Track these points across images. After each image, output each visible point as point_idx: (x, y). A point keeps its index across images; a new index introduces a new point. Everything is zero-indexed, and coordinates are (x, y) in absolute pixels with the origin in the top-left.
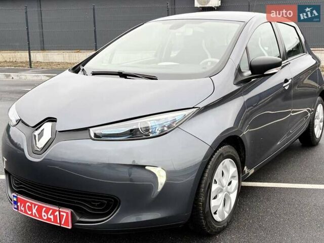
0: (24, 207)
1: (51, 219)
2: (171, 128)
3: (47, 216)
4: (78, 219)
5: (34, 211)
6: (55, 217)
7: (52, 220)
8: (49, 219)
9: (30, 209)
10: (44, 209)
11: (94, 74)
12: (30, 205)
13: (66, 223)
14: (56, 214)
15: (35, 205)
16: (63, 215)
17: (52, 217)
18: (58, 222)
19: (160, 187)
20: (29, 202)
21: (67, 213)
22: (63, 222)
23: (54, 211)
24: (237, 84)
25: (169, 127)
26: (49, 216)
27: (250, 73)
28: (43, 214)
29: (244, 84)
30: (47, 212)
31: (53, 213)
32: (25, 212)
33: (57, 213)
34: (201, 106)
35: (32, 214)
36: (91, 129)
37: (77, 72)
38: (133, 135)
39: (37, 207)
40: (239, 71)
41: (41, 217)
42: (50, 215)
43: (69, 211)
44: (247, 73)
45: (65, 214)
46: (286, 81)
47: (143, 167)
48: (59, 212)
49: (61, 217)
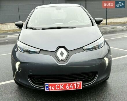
0: (54, 87)
1: (71, 88)
3: (69, 87)
5: (61, 87)
6: (74, 87)
7: (72, 88)
9: (59, 87)
10: (68, 85)
12: (58, 85)
13: (80, 87)
14: (74, 85)
16: (78, 84)
17: (72, 87)
18: (76, 88)
22: (78, 88)
28: (67, 87)
30: (69, 86)
32: (55, 89)
39: (63, 85)
41: (65, 89)
42: (71, 86)
43: (81, 82)
45: (79, 84)
47: (103, 58)
48: (76, 83)
49: (77, 85)
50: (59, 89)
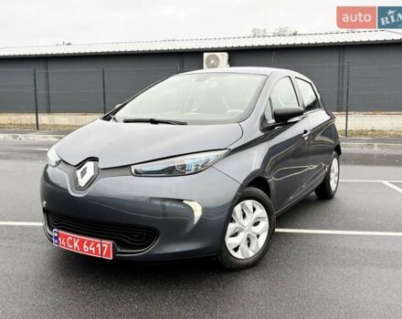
0: (65, 241)
1: (92, 251)
2: (205, 166)
3: (89, 248)
4: (119, 250)
5: (76, 244)
6: (97, 249)
7: (94, 252)
8: (90, 252)
9: (72, 243)
10: (86, 242)
11: (126, 121)
12: (71, 239)
13: (108, 254)
14: (97, 246)
15: (77, 239)
16: (105, 247)
17: (93, 249)
18: (100, 253)
19: (196, 220)
20: (71, 236)
21: (109, 245)
22: (104, 254)
23: (96, 244)
24: (262, 131)
25: (202, 166)
26: (91, 249)
27: (274, 121)
28: (85, 246)
29: (268, 132)
30: (88, 244)
31: (95, 246)
32: (67, 246)
33: (99, 245)
34: (232, 147)
35: (73, 248)
36: (132, 167)
37: (109, 120)
38: (170, 172)
40: (264, 119)
41: (82, 249)
42: (92, 247)
43: (110, 243)
44: (271, 121)
45: (107, 246)
46: (305, 132)
47: (181, 201)
48: (101, 244)
49: (102, 248)
50: (71, 247)
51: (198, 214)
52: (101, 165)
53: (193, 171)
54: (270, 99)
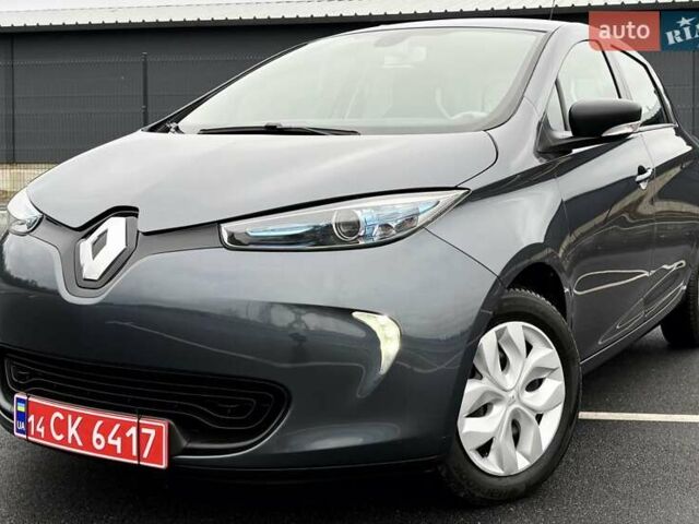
0: (46, 424)
1: (115, 446)
3: (106, 440)
4: (184, 443)
5: (72, 431)
6: (126, 442)
7: (119, 451)
8: (110, 449)
9: (62, 427)
10: (99, 423)
12: (61, 417)
13: (155, 454)
14: (128, 434)
15: (75, 416)
16: (149, 435)
17: (118, 442)
18: (135, 453)
20: (60, 408)
21: (159, 430)
22: (145, 455)
23: (125, 427)
25: (400, 227)
26: (111, 441)
28: (96, 435)
30: (105, 431)
31: (121, 433)
32: (48, 436)
33: (133, 431)
34: (474, 185)
35: (64, 442)
36: (224, 227)
39: (79, 419)
41: (88, 444)
42: (114, 438)
43: (163, 424)
44: (563, 134)
45: (152, 432)
46: (642, 170)
47: (345, 313)
48: (139, 427)
49: (142, 439)
50: (60, 438)
51: (390, 348)
52: (145, 223)
53: (376, 240)
54: (557, 83)
